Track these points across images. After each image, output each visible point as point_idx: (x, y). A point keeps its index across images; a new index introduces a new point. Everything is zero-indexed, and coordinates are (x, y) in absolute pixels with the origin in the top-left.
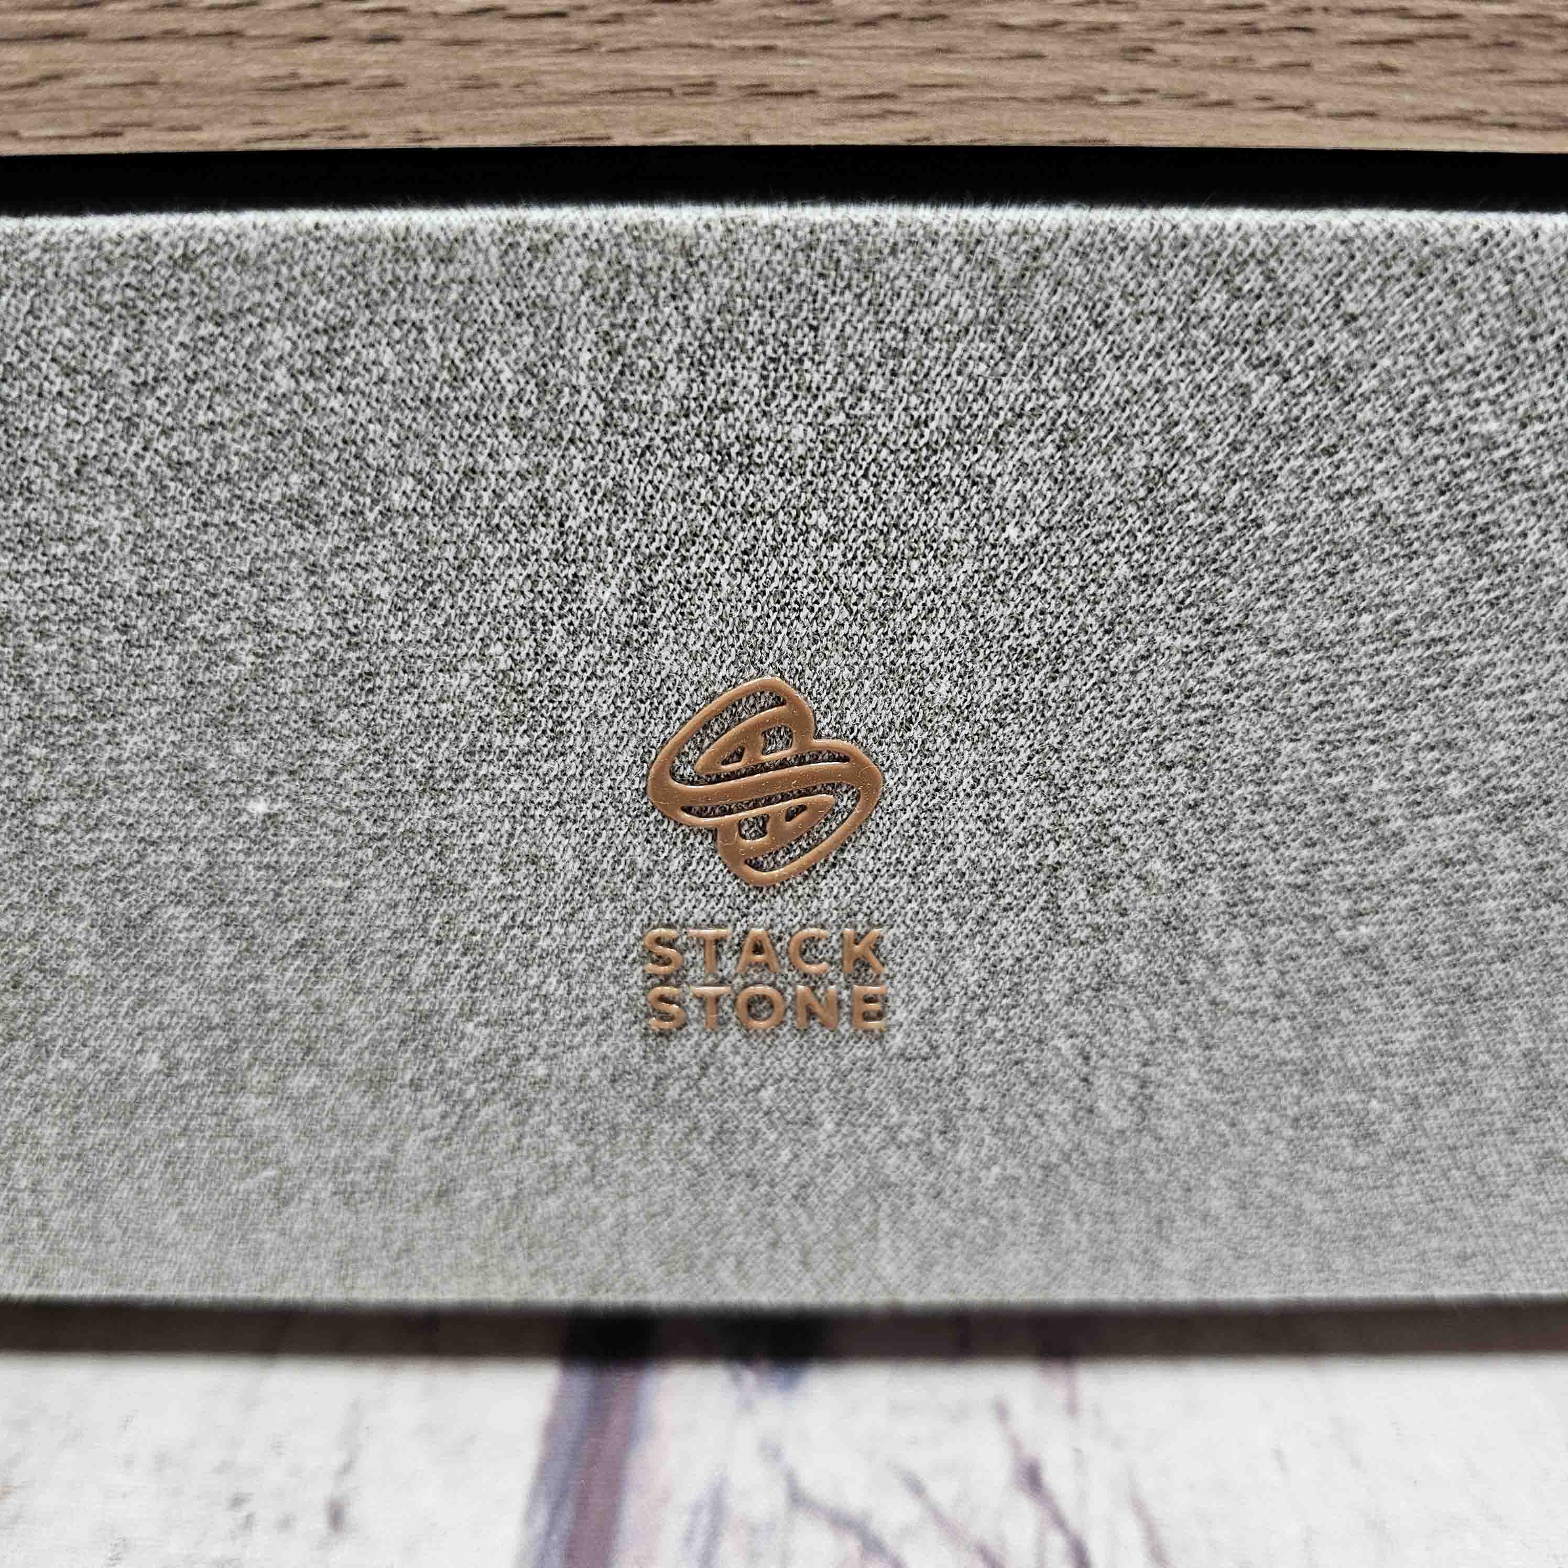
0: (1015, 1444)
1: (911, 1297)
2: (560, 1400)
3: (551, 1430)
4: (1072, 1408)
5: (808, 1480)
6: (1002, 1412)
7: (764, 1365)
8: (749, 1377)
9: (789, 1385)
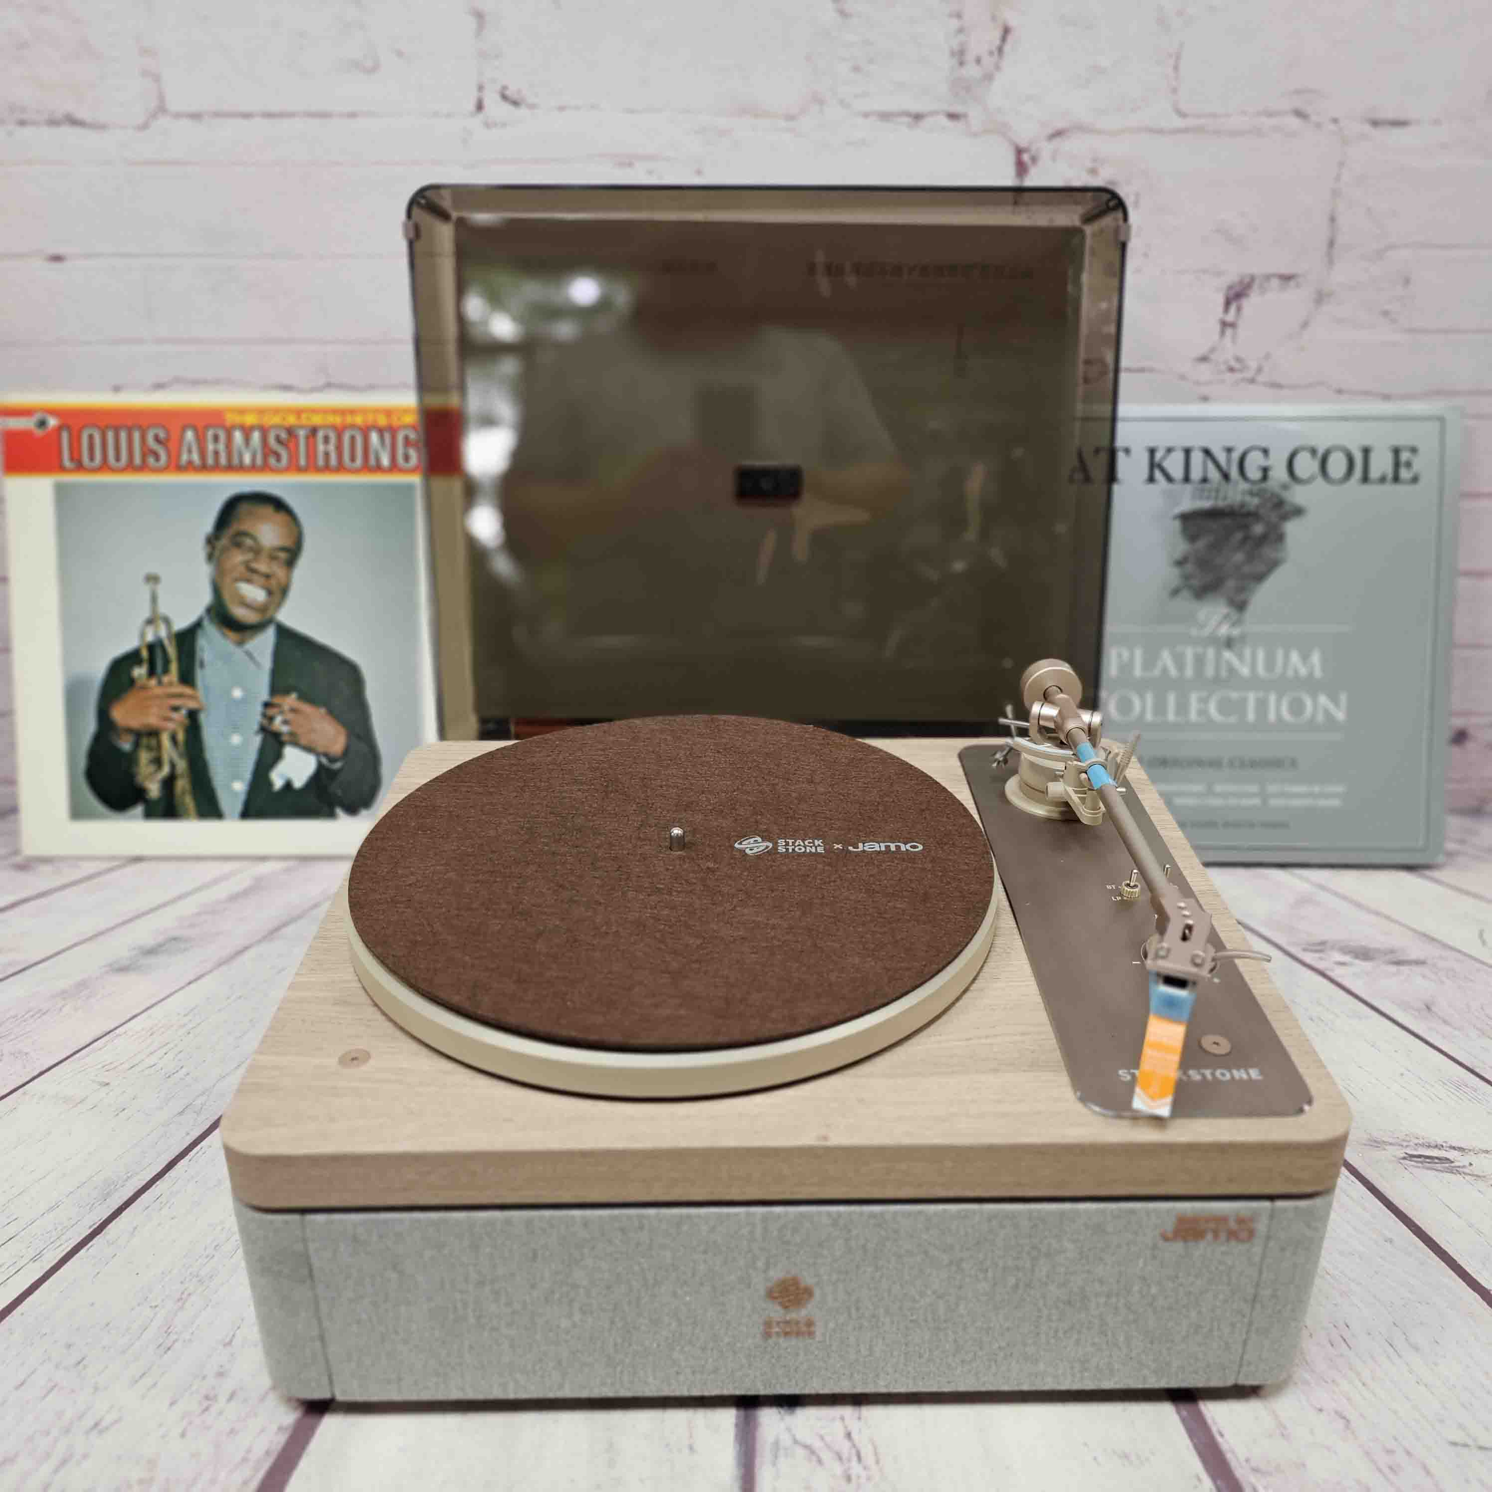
0: (846, 1427)
1: (821, 1392)
2: (737, 1417)
3: (737, 1425)
4: (859, 1418)
5: (798, 1437)
6: (842, 1419)
7: (786, 1408)
8: (782, 1411)
9: (792, 1413)
